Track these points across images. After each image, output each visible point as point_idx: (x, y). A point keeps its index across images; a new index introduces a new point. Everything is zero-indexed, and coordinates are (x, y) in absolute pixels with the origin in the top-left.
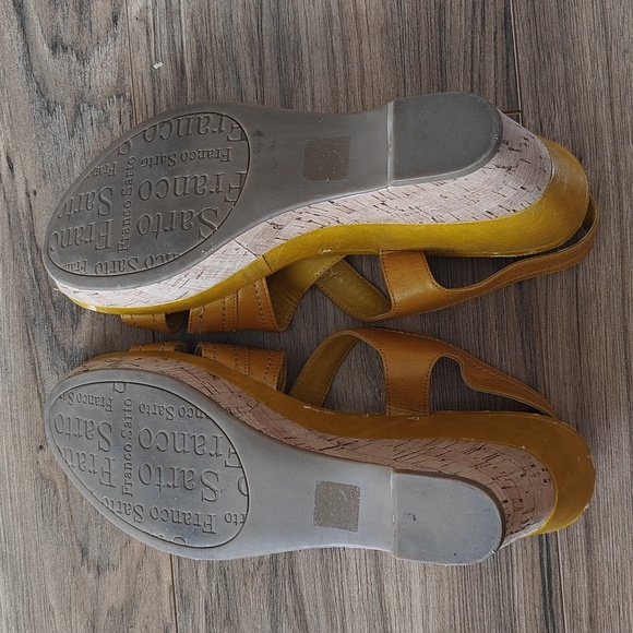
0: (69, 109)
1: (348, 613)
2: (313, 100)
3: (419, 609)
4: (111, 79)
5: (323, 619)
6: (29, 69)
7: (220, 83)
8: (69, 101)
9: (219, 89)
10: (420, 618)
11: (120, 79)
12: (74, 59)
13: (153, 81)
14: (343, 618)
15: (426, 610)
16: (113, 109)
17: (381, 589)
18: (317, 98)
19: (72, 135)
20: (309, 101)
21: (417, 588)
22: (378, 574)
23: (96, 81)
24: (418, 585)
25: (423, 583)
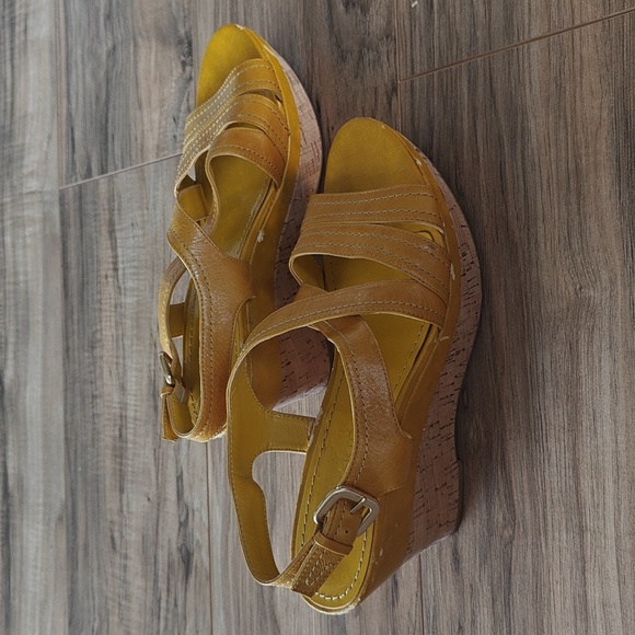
0: (356, 54)
1: (549, 503)
2: (530, 9)
3: (612, 508)
4: (382, 22)
5: (527, 505)
6: (331, 26)
7: (458, 10)
8: (356, 48)
9: (458, 15)
10: (612, 517)
11: (389, 22)
12: (359, 12)
13: (411, 19)
14: (545, 507)
15: (618, 510)
16: (383, 49)
17: (577, 484)
18: (533, 8)
19: (356, 77)
20: (526, 11)
21: (610, 486)
22: (575, 468)
23: (373, 28)
24: (611, 484)
25: (616, 482)
